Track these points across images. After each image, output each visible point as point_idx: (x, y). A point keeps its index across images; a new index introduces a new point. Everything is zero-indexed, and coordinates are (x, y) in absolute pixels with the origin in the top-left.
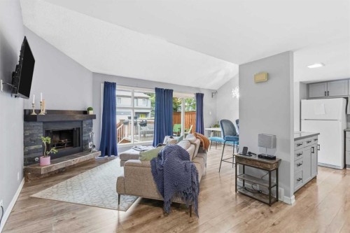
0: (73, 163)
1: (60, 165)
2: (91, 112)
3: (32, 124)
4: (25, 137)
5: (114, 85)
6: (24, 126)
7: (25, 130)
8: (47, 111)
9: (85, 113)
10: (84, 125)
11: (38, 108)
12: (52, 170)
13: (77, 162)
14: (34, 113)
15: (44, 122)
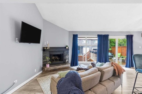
0: (57, 68)
1: (52, 68)
2: (67, 48)
3: (45, 52)
4: (43, 56)
5: (77, 35)
6: (43, 53)
7: (43, 54)
8: (50, 47)
9: (65, 48)
10: (65, 53)
11: (46, 47)
12: (49, 70)
13: (59, 68)
14: (45, 48)
15: (49, 52)
